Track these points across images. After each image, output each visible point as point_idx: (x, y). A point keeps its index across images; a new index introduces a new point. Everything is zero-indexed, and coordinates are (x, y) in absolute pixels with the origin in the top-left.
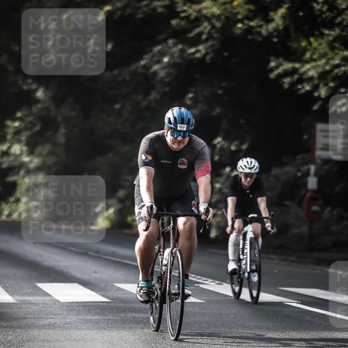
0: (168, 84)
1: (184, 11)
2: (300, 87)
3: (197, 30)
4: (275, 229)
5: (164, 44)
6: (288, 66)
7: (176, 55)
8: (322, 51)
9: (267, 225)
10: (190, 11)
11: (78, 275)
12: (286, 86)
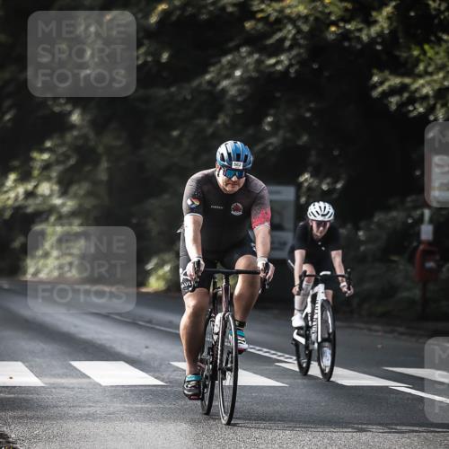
0: (240, 105)
1: (262, 11)
2: (411, 108)
3: (278, 36)
4: (352, 290)
5: (236, 53)
6: (395, 81)
7: (251, 67)
8: (439, 62)
9: (342, 285)
10: (270, 10)
11: (125, 351)
12: (393, 107)
